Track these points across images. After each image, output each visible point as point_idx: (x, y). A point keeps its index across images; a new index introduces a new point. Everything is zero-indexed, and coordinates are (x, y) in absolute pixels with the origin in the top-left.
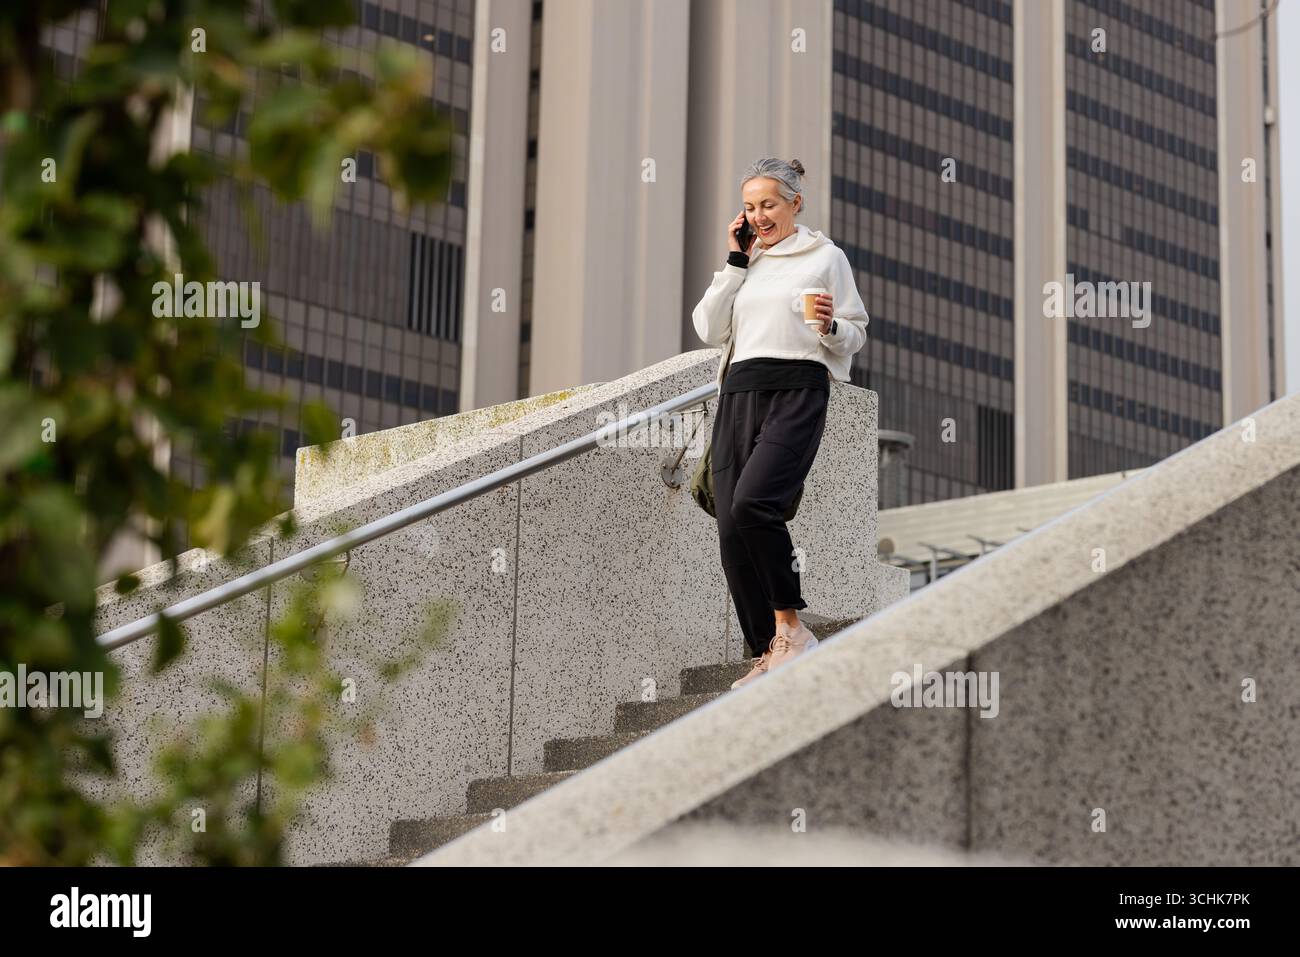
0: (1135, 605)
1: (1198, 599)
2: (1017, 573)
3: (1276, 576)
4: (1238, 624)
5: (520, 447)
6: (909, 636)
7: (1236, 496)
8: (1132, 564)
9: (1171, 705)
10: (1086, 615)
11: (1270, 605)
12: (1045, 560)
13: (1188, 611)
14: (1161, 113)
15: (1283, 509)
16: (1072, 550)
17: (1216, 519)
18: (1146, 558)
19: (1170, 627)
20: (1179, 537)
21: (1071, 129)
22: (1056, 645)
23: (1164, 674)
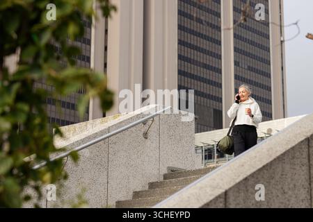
0: (265, 177)
1: (279, 175)
2: (236, 169)
3: (298, 168)
4: (289, 180)
5: (109, 130)
6: (211, 186)
7: (287, 149)
8: (264, 167)
9: (274, 200)
10: (253, 180)
11: (297, 175)
12: (243, 166)
13: (277, 177)
14: (256, 38)
15: (299, 151)
16: (249, 163)
17: (283, 155)
18: (267, 165)
19: (273, 181)
20: (275, 159)
21: (235, 43)
22: (246, 187)
23: (272, 193)
